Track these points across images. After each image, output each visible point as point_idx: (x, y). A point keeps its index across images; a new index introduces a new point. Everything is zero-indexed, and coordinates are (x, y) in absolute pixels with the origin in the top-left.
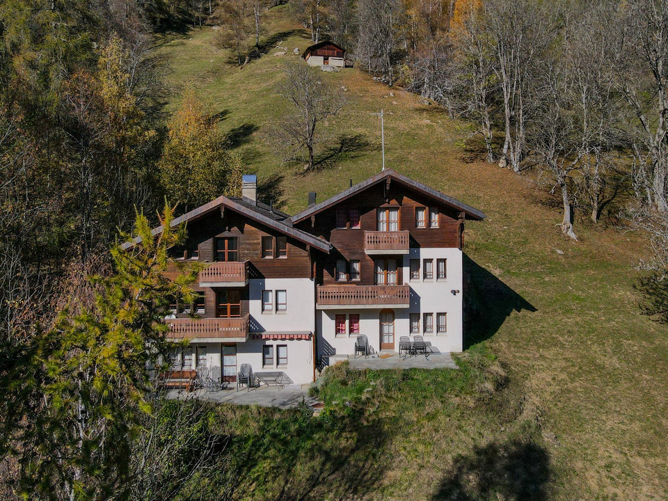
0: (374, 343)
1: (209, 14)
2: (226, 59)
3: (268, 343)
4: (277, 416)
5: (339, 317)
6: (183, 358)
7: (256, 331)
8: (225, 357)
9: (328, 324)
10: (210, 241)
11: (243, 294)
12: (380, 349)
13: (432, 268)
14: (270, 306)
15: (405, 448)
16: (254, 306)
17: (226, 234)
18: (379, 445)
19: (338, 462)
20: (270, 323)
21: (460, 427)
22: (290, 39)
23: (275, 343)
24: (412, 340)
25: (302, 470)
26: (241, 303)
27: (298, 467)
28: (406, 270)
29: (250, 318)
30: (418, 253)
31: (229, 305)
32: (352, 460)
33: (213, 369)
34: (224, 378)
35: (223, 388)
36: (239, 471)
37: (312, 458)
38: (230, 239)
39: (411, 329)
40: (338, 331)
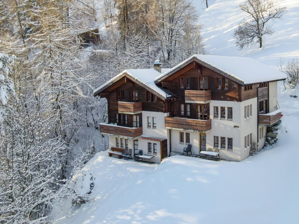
6: (121, 143)
8: (135, 146)
11: (140, 118)
14: (151, 125)
23: (152, 142)
39: (215, 145)
40: (181, 140)
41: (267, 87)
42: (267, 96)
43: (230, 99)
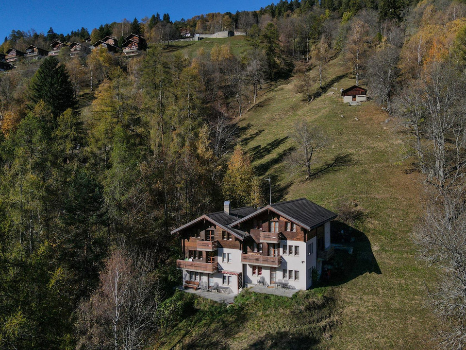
0: (268, 280)
1: (306, 62)
2: (301, 99)
3: (225, 275)
4: (216, 305)
5: (254, 268)
6: (195, 277)
7: (220, 269)
8: (210, 278)
9: (249, 270)
10: (204, 231)
11: (215, 254)
12: (271, 284)
13: (293, 249)
14: (226, 260)
15: (250, 326)
16: (220, 259)
17: (209, 229)
18: (242, 322)
19: (225, 325)
20: (225, 266)
21: (277, 322)
22: (342, 81)
23: (227, 275)
24: (283, 282)
25: (213, 326)
26: (215, 257)
27: (213, 324)
28: (281, 250)
29: (218, 263)
30: (286, 242)
31: (211, 257)
32: (230, 326)
33: (205, 282)
34: (209, 287)
35: (208, 291)
36: (196, 322)
37: (218, 323)
38: (211, 231)
39: (284, 276)
40: (254, 273)
43: (298, 239)
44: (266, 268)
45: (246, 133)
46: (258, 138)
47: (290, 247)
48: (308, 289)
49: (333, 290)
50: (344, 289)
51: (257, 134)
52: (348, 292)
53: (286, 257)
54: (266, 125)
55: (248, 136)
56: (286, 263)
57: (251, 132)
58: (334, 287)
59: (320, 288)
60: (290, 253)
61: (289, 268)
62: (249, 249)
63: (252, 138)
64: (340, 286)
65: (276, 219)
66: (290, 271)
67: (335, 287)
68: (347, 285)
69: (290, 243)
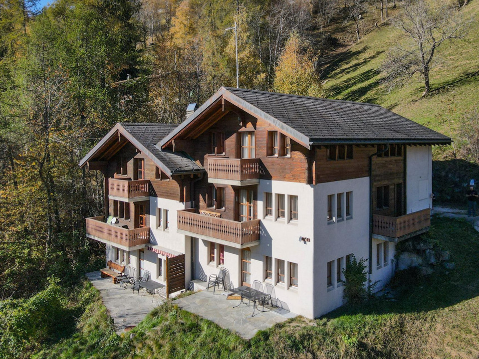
3: (159, 256)
5: (211, 246)
7: (153, 244)
9: (203, 251)
10: (132, 161)
13: (286, 204)
14: (162, 224)
16: (152, 220)
17: (139, 156)
20: (161, 239)
23: (163, 258)
26: (146, 216)
28: (260, 204)
29: (150, 231)
30: (270, 185)
33: (133, 269)
39: (267, 275)
40: (211, 259)
41: (401, 158)
42: (402, 175)
43: (295, 178)
44: (232, 250)
45: (359, 57)
46: (373, 61)
47: (280, 197)
48: (318, 317)
49: (402, 325)
50: (439, 326)
51: (373, 57)
52: (448, 339)
53: (271, 224)
54: (389, 45)
55: (361, 61)
56: (269, 239)
57: (366, 55)
58: (407, 317)
59: (359, 317)
60: (280, 214)
61: (276, 255)
62: (202, 203)
63: (365, 62)
64: (430, 314)
65: (250, 127)
66: (280, 263)
67: (413, 315)
68: (451, 314)
69: (278, 187)
